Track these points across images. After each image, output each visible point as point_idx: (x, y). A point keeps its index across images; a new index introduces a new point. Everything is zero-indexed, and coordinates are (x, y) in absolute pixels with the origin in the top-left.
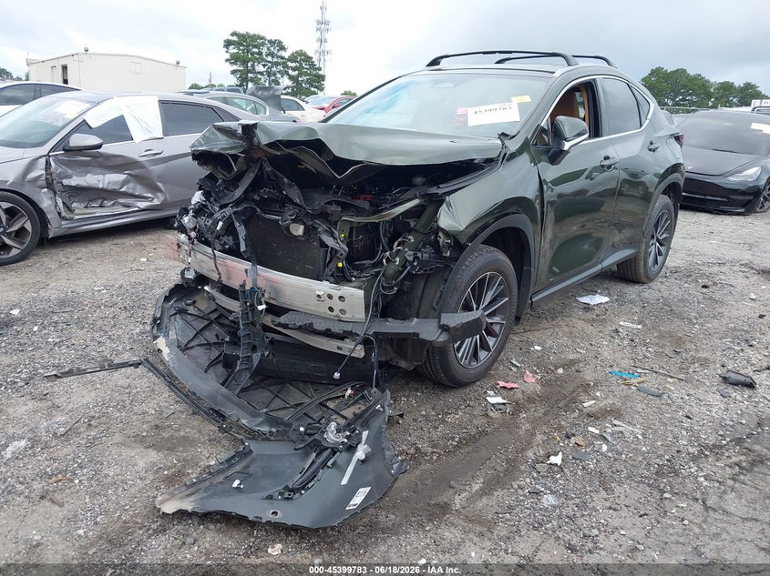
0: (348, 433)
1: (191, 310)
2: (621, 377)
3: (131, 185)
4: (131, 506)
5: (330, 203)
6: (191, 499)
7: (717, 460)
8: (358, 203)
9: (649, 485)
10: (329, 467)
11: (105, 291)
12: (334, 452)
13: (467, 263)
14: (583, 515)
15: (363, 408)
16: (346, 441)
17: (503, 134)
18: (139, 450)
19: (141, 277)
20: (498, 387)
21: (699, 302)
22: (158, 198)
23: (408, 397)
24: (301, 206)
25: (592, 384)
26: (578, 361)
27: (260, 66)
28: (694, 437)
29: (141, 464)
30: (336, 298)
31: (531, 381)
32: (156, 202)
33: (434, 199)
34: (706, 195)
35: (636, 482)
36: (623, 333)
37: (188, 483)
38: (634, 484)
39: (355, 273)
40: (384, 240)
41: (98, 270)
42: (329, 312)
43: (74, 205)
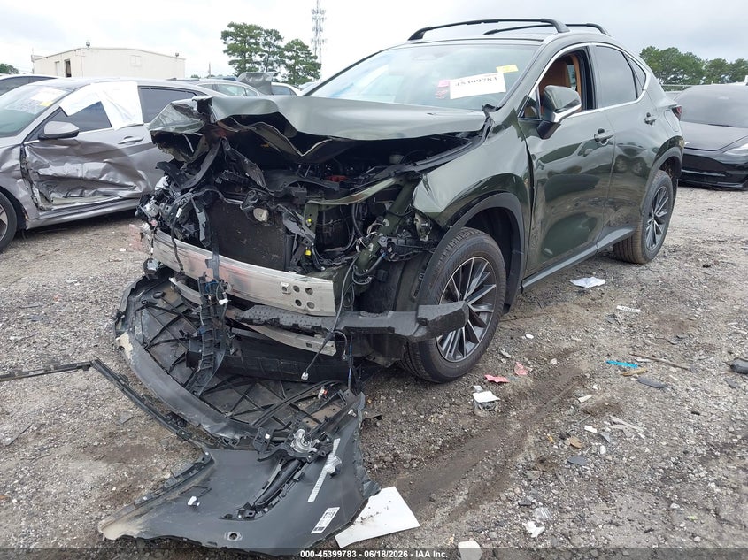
0: (318, 441)
1: (160, 303)
2: (620, 367)
3: (111, 173)
4: (70, 531)
5: (295, 185)
6: (140, 521)
7: (729, 462)
8: (326, 184)
9: (654, 494)
10: (295, 481)
11: (78, 284)
12: (302, 463)
13: (449, 248)
14: (580, 533)
15: (338, 410)
16: (315, 450)
17: (488, 106)
18: (87, 463)
19: (117, 268)
20: (486, 381)
21: (700, 283)
22: (140, 186)
23: (387, 395)
24: (264, 189)
25: (588, 376)
26: (573, 350)
27: (257, 55)
28: (702, 435)
29: (88, 479)
30: (303, 291)
31: (523, 374)
32: (138, 190)
33: (410, 178)
34: (702, 171)
35: (639, 490)
36: (621, 318)
37: (137, 502)
38: (637, 493)
39: (325, 262)
40: (357, 225)
41: (75, 262)
42: (297, 306)
43: (53, 195)
